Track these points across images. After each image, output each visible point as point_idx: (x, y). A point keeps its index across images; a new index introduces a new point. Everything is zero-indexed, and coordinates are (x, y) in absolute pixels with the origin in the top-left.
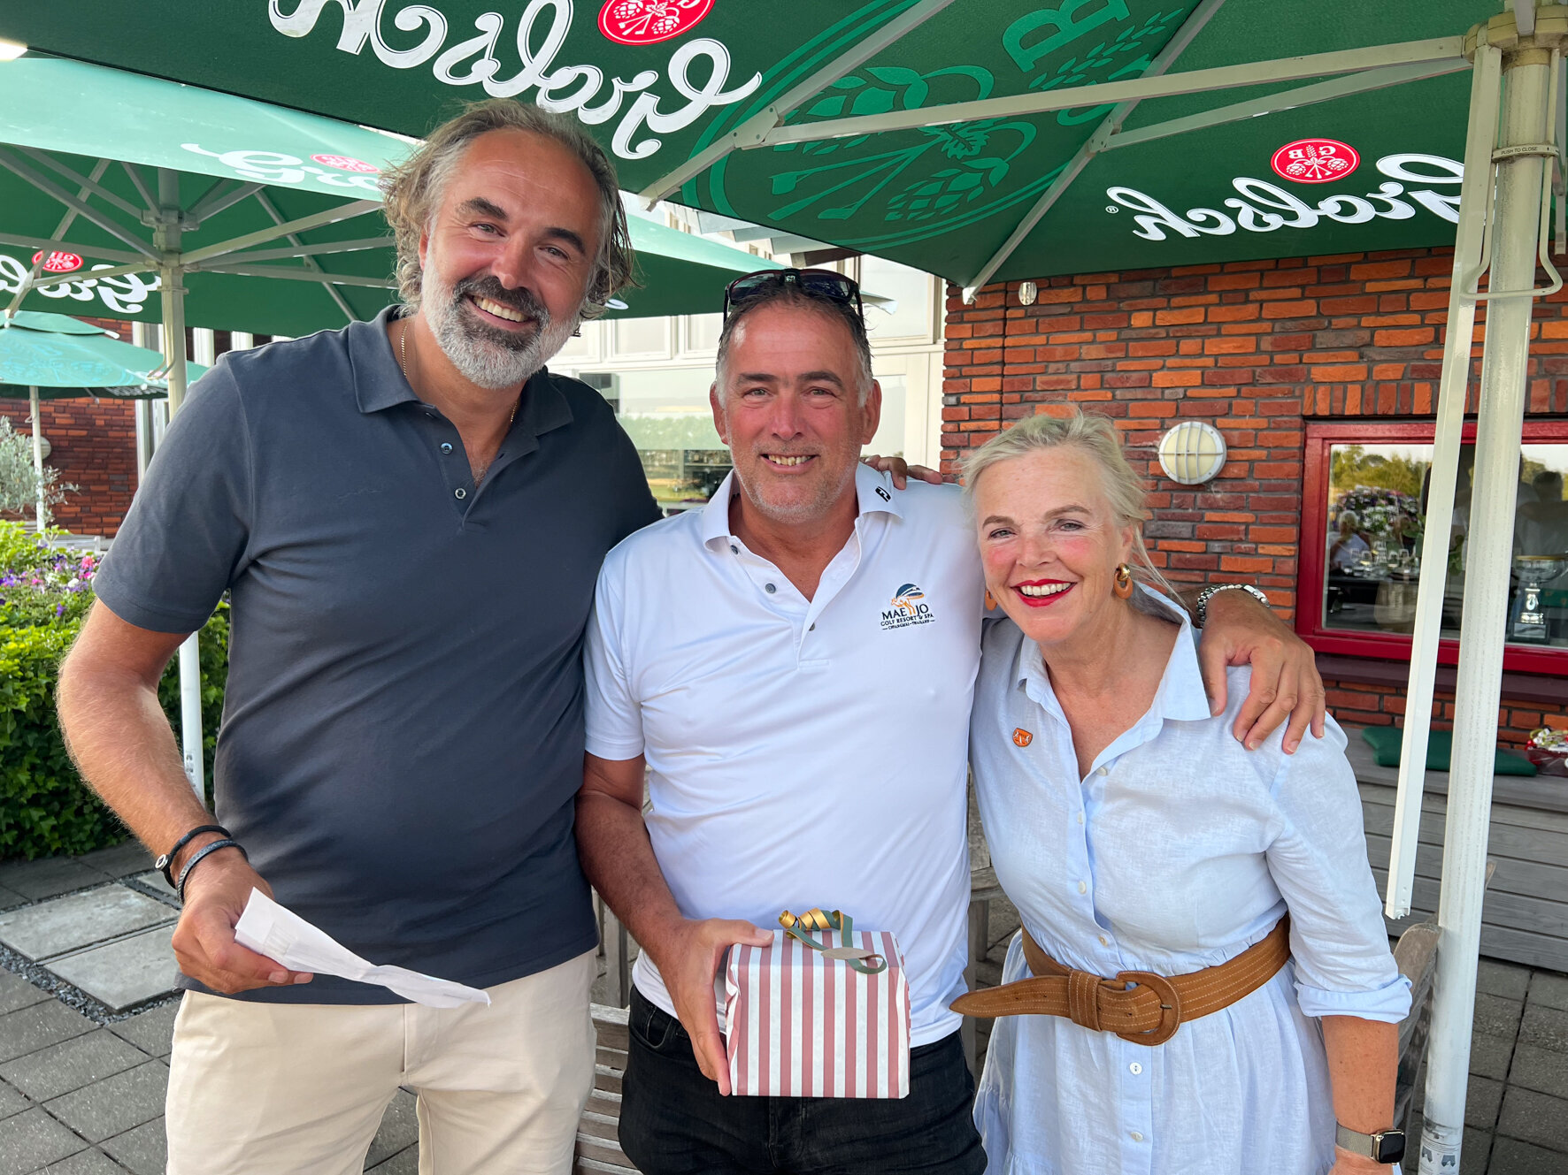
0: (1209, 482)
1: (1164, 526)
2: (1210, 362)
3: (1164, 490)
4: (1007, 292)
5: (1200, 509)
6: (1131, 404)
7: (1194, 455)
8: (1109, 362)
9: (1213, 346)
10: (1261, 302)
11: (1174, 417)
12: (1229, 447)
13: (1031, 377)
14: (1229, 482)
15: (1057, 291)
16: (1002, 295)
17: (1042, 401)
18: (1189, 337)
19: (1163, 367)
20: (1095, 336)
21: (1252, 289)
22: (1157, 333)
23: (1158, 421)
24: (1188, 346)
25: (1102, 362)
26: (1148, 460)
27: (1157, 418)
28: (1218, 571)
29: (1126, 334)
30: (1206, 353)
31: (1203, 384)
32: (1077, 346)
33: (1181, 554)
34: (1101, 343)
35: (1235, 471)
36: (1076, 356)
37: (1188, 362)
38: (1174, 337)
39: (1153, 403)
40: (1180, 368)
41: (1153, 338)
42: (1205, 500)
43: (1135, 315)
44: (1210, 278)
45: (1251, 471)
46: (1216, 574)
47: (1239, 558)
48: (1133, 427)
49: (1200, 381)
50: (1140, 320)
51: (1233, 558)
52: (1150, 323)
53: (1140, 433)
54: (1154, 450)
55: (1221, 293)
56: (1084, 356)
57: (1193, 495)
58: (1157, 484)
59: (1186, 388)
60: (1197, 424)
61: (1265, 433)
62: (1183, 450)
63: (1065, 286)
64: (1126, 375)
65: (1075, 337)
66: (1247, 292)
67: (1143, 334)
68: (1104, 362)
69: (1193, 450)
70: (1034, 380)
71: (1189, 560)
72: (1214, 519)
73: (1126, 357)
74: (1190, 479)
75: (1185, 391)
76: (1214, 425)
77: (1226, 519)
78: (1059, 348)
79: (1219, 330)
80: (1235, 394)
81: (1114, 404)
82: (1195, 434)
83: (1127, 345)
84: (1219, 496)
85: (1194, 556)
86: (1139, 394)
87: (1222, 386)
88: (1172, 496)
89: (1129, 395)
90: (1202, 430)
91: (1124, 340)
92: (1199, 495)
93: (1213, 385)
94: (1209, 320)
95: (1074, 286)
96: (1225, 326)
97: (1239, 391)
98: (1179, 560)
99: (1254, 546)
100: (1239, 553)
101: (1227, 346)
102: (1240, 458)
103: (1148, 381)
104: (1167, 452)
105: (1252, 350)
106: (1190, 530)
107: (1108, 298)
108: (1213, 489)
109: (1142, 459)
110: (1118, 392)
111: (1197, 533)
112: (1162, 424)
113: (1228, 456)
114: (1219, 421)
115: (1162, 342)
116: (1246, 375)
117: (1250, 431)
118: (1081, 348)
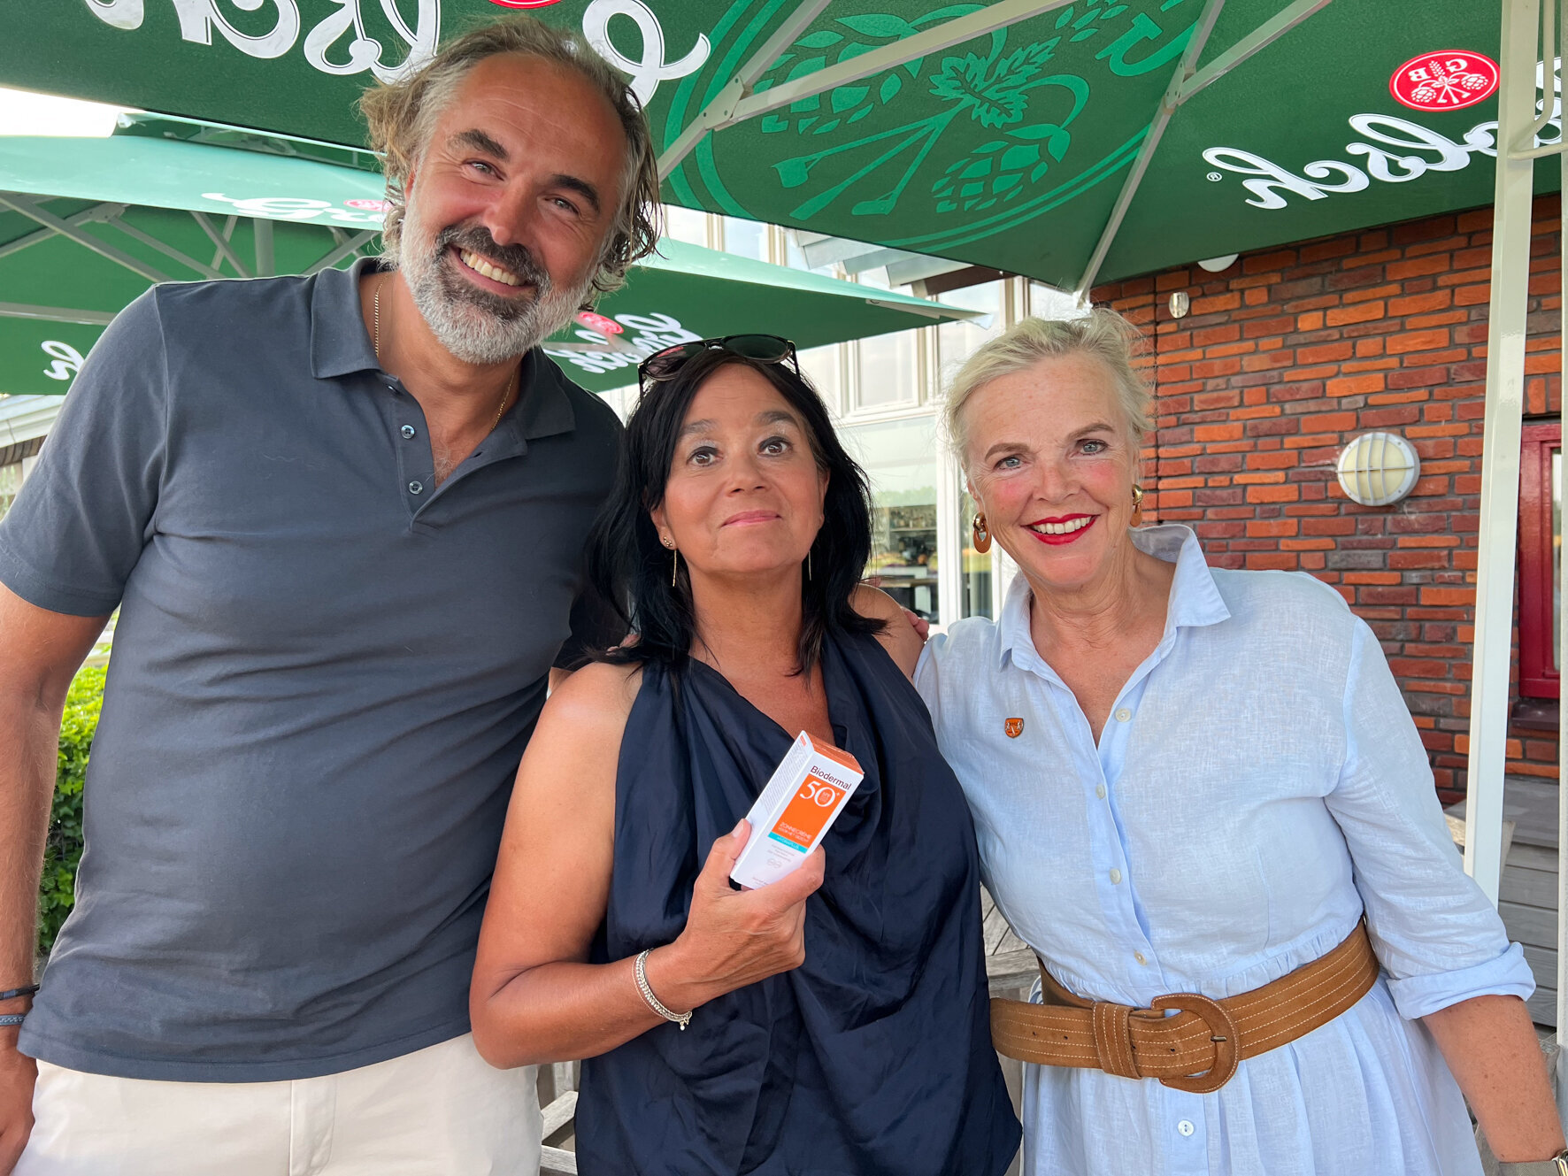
0: (1400, 502)
1: (1349, 556)
2: (1394, 362)
3: (1348, 514)
4: (1156, 305)
5: (1390, 534)
6: (1303, 418)
7: (1378, 470)
8: (1275, 373)
9: (1396, 344)
10: (1453, 288)
11: (1354, 429)
12: (1422, 459)
13: (1188, 397)
14: (1425, 501)
15: (1211, 299)
16: (1151, 309)
17: (1203, 422)
18: (1367, 336)
19: (1337, 375)
20: (1257, 345)
21: (1440, 273)
22: (1329, 335)
23: (1336, 435)
24: (1367, 346)
25: (1266, 373)
26: (1327, 481)
27: (1333, 432)
28: (1417, 605)
29: (1292, 340)
30: (1388, 352)
31: (1387, 389)
32: (1238, 358)
33: (1371, 587)
34: (1264, 352)
35: (1430, 487)
36: (1237, 368)
37: (1367, 364)
38: (1350, 337)
39: (1328, 415)
40: (1359, 372)
41: (1325, 341)
42: (1397, 523)
43: (1301, 317)
44: (1388, 266)
45: (1451, 485)
46: (1415, 609)
47: (1442, 588)
48: (1306, 445)
49: (1383, 386)
50: (1309, 322)
51: (1435, 589)
52: (1319, 324)
53: (1314, 451)
54: (1332, 469)
55: (1402, 282)
56: (1246, 369)
57: (1381, 517)
58: (1338, 508)
59: (1367, 395)
60: (1381, 435)
61: (1466, 439)
62: (1365, 467)
63: (1220, 293)
64: (1295, 386)
65: (1234, 348)
66: (1434, 276)
67: (1312, 337)
68: (1269, 374)
69: (1377, 465)
70: (1192, 400)
71: (1382, 595)
72: (1408, 545)
73: (1294, 366)
74: (1375, 499)
75: (1366, 399)
76: (1403, 435)
77: (1423, 544)
78: (1218, 361)
79: (1402, 324)
80: (1426, 398)
81: (1284, 419)
82: (1379, 445)
83: (1295, 352)
84: (1413, 516)
85: (1386, 589)
86: (1312, 406)
87: (1410, 389)
88: (1356, 520)
89: (1300, 408)
90: (1386, 442)
91: (1290, 347)
92: (1389, 517)
93: (1398, 389)
94: (1389, 315)
95: (1232, 291)
96: (1411, 319)
97: (1431, 394)
98: (1370, 595)
99: (1460, 574)
100: (1441, 583)
101: (1413, 342)
102: (1437, 471)
103: (1321, 391)
104: (1346, 469)
105: (1445, 344)
106: (1381, 559)
107: (1270, 301)
108: (1406, 510)
109: (1319, 480)
110: (1288, 408)
111: (1388, 561)
112: (1341, 438)
113: (1422, 470)
114: (1409, 430)
115: (1336, 344)
116: (1438, 374)
117: (1448, 439)
118: (1241, 360)
